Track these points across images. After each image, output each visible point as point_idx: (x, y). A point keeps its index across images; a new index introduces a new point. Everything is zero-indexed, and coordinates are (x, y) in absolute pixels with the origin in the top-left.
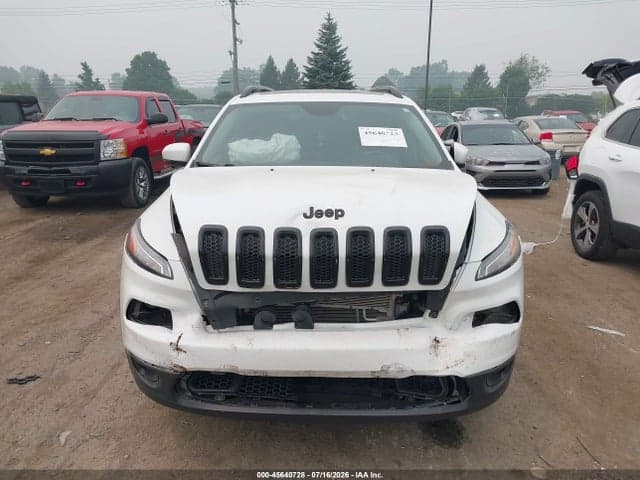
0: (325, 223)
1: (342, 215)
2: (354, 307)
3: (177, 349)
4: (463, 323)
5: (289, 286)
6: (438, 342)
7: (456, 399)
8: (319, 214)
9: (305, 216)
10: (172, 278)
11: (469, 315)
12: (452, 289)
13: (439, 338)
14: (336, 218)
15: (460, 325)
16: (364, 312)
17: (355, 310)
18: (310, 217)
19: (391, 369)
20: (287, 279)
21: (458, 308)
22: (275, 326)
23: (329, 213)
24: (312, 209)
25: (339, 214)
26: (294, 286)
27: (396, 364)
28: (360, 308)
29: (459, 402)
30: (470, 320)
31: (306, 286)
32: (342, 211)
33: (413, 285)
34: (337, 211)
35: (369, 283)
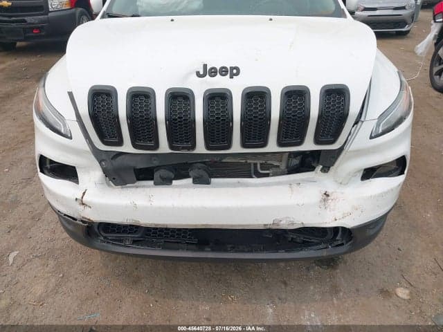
0: (220, 83)
1: (238, 74)
2: (249, 161)
3: (83, 204)
4: (353, 179)
5: (183, 148)
6: (328, 196)
7: (340, 242)
8: (213, 72)
9: (198, 74)
10: (71, 138)
11: (359, 171)
12: (346, 148)
13: (329, 192)
14: (231, 77)
15: (350, 179)
16: (259, 166)
17: (250, 164)
18: (203, 76)
19: (282, 222)
20: (182, 141)
21: (350, 164)
22: (174, 182)
23: (224, 71)
24: (205, 66)
25: (233, 72)
26: (189, 149)
27: (287, 218)
28: (255, 162)
29: (342, 244)
30: (360, 175)
31: (201, 148)
32: (237, 68)
33: (309, 145)
34: (232, 68)
35: (264, 144)
